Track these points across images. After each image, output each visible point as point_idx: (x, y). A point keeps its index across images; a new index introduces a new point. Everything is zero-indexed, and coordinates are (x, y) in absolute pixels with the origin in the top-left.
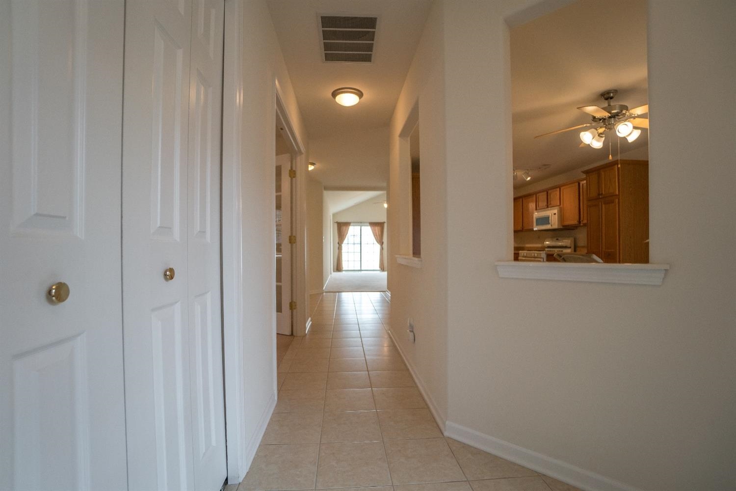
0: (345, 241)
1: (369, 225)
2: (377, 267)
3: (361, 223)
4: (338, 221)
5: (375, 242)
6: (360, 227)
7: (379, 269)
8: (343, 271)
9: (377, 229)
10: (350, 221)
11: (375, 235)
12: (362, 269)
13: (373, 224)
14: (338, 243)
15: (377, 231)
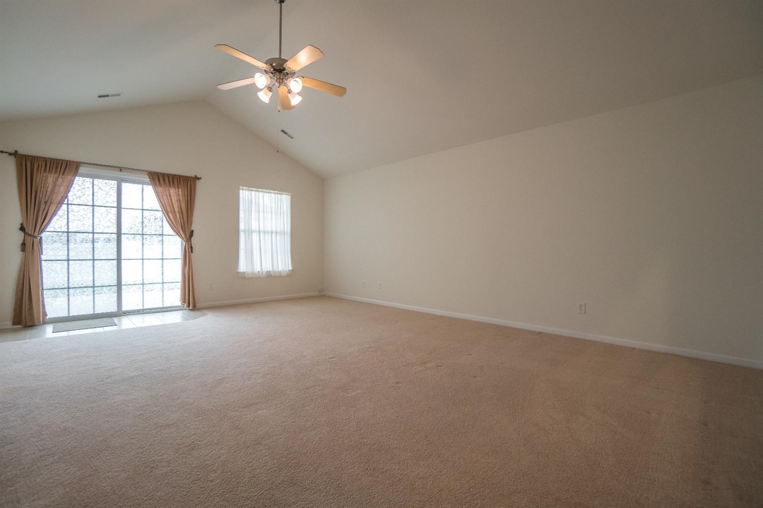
0: (57, 223)
1: (147, 179)
2: (175, 297)
3: (121, 169)
4: (22, 151)
5: (168, 229)
6: (114, 183)
7: (179, 303)
8: (45, 323)
9: (175, 194)
10: (78, 160)
11: (167, 210)
12: (125, 308)
13: (159, 179)
14: (22, 229)
15: (174, 199)
